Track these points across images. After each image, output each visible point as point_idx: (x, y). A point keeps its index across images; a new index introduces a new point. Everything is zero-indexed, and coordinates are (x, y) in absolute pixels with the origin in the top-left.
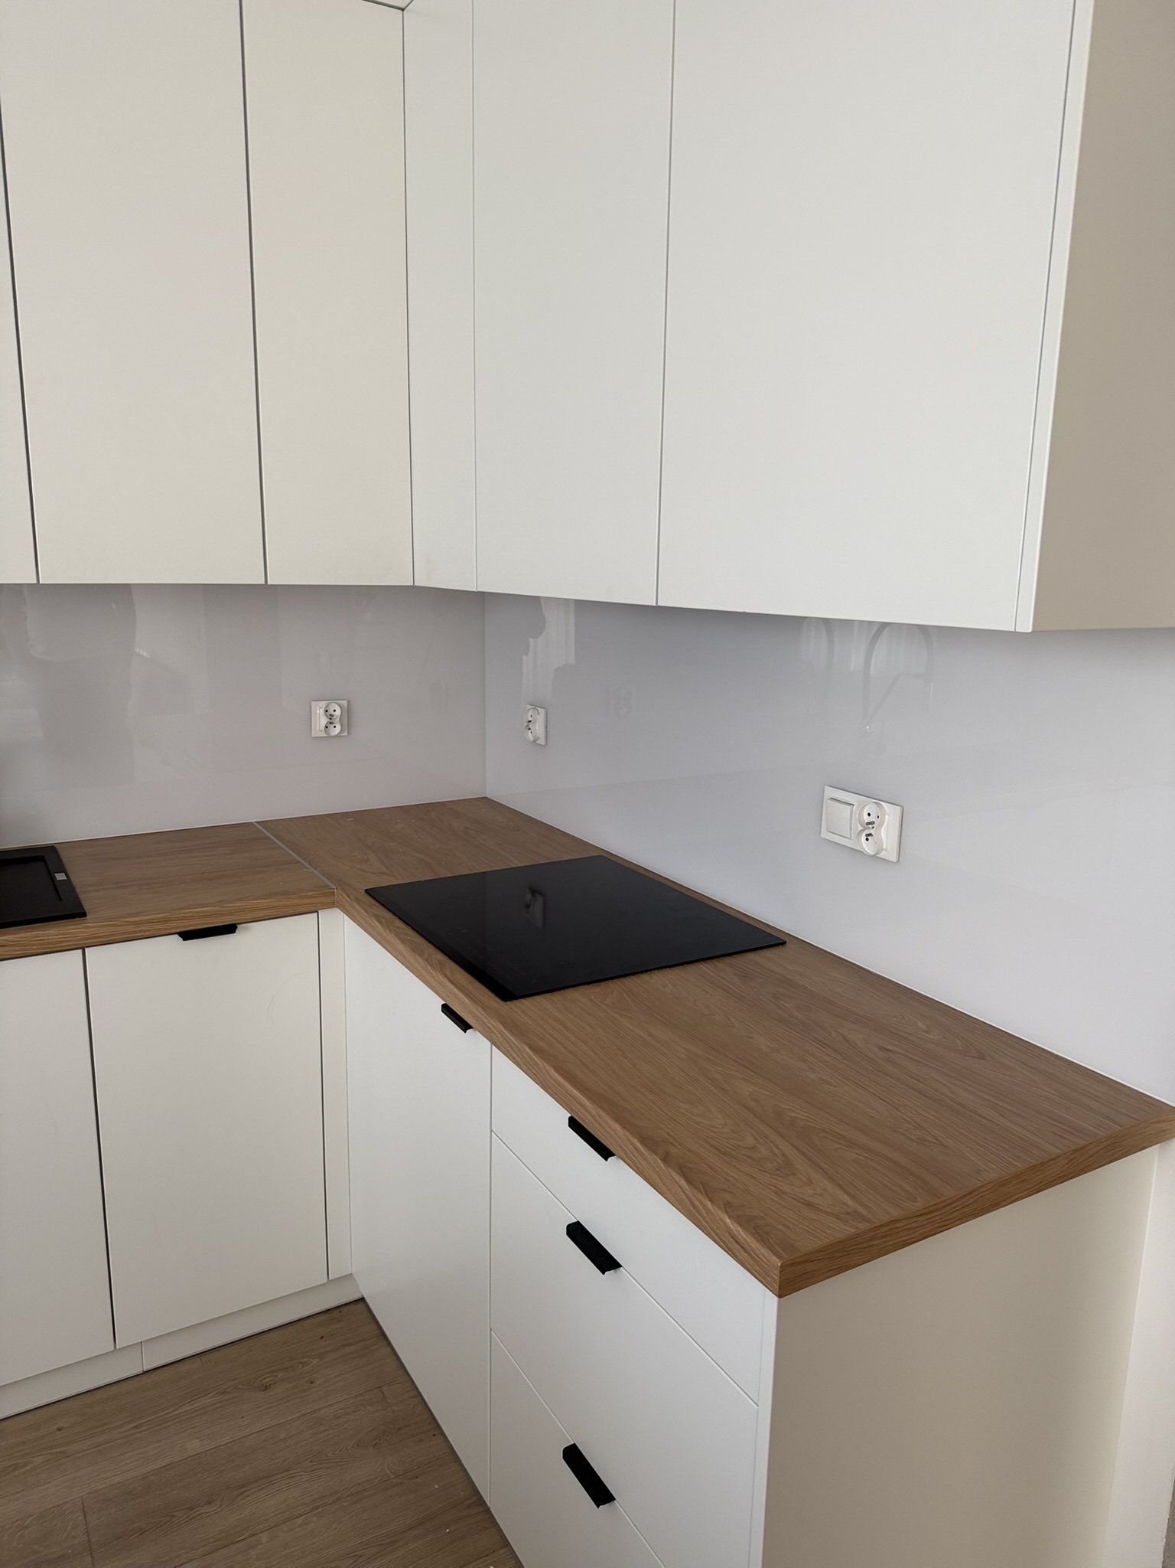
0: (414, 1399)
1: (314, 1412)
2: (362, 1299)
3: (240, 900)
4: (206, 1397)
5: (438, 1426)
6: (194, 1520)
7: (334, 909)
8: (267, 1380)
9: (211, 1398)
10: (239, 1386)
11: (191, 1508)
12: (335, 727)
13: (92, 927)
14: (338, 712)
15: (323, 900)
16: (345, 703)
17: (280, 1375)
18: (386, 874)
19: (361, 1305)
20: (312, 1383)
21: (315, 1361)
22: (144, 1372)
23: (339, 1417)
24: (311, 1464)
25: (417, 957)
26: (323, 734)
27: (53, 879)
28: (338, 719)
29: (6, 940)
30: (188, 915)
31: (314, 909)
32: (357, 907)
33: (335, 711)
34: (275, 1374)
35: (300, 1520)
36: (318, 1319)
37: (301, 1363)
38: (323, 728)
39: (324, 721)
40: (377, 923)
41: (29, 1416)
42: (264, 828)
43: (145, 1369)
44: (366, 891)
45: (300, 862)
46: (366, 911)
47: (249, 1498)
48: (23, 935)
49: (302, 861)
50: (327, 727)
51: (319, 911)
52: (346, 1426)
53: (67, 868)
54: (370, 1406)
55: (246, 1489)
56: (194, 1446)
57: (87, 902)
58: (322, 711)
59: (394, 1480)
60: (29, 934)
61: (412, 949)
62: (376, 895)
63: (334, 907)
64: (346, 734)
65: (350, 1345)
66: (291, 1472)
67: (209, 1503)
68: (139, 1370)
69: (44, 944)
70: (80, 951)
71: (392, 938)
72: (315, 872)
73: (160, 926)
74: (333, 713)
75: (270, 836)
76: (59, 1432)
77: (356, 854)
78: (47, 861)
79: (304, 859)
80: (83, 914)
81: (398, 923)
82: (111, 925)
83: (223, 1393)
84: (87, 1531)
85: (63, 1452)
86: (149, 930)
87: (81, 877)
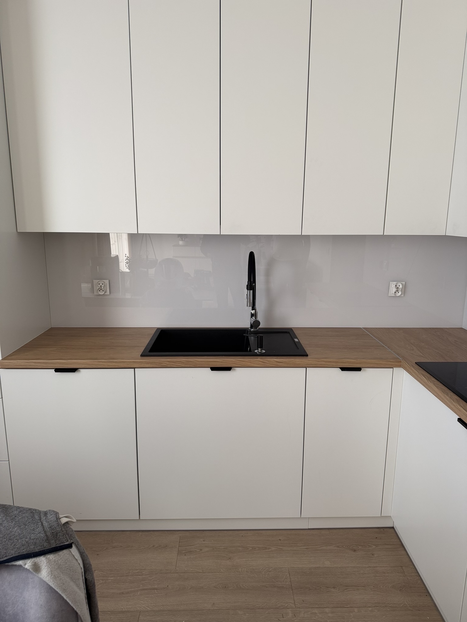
0: (417, 577)
1: (375, 567)
2: (393, 528)
3: (364, 358)
4: (332, 546)
5: (428, 592)
6: (328, 592)
7: (401, 368)
8: (354, 548)
9: (333, 547)
10: (344, 546)
11: (328, 587)
12: (399, 292)
13: (311, 361)
14: (401, 287)
15: (396, 364)
16: (404, 283)
17: (360, 547)
18: (422, 356)
19: (392, 530)
20: (373, 555)
21: (374, 547)
22: (309, 529)
23: (384, 573)
24: (374, 588)
25: (445, 395)
26: (393, 295)
27: (294, 341)
28: (400, 290)
29: (282, 361)
30: (344, 361)
31: (392, 367)
32: (413, 369)
33: (399, 286)
34: (358, 546)
35: (370, 609)
36: (374, 530)
37: (368, 545)
38: (394, 292)
39: (395, 290)
40: (424, 378)
41: (269, 531)
42: (366, 330)
43: (309, 528)
44: (415, 363)
45: (384, 347)
46: (418, 372)
47: (349, 592)
48: (288, 360)
49: (385, 346)
50: (395, 292)
51: (394, 368)
52: (387, 577)
53: (298, 337)
54: (398, 573)
55: (348, 588)
56: (328, 564)
57: (308, 350)
58: (394, 286)
59: (409, 608)
60: (290, 360)
61: (442, 391)
62: (420, 365)
63: (401, 367)
64: (403, 296)
65: (388, 545)
66: (365, 588)
67: (334, 588)
68: (307, 528)
69: (294, 364)
70: (305, 368)
71: (431, 385)
72: (392, 351)
73: (334, 364)
74: (398, 287)
75: (369, 334)
76: (279, 541)
77: (407, 346)
78: (290, 333)
79: (386, 346)
80: (307, 355)
81: (434, 379)
82: (317, 361)
83: (338, 547)
84: (290, 581)
85: (281, 549)
86: (330, 365)
87: (304, 341)
